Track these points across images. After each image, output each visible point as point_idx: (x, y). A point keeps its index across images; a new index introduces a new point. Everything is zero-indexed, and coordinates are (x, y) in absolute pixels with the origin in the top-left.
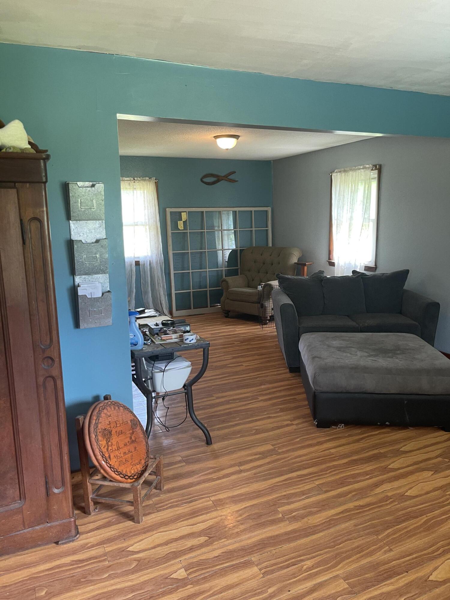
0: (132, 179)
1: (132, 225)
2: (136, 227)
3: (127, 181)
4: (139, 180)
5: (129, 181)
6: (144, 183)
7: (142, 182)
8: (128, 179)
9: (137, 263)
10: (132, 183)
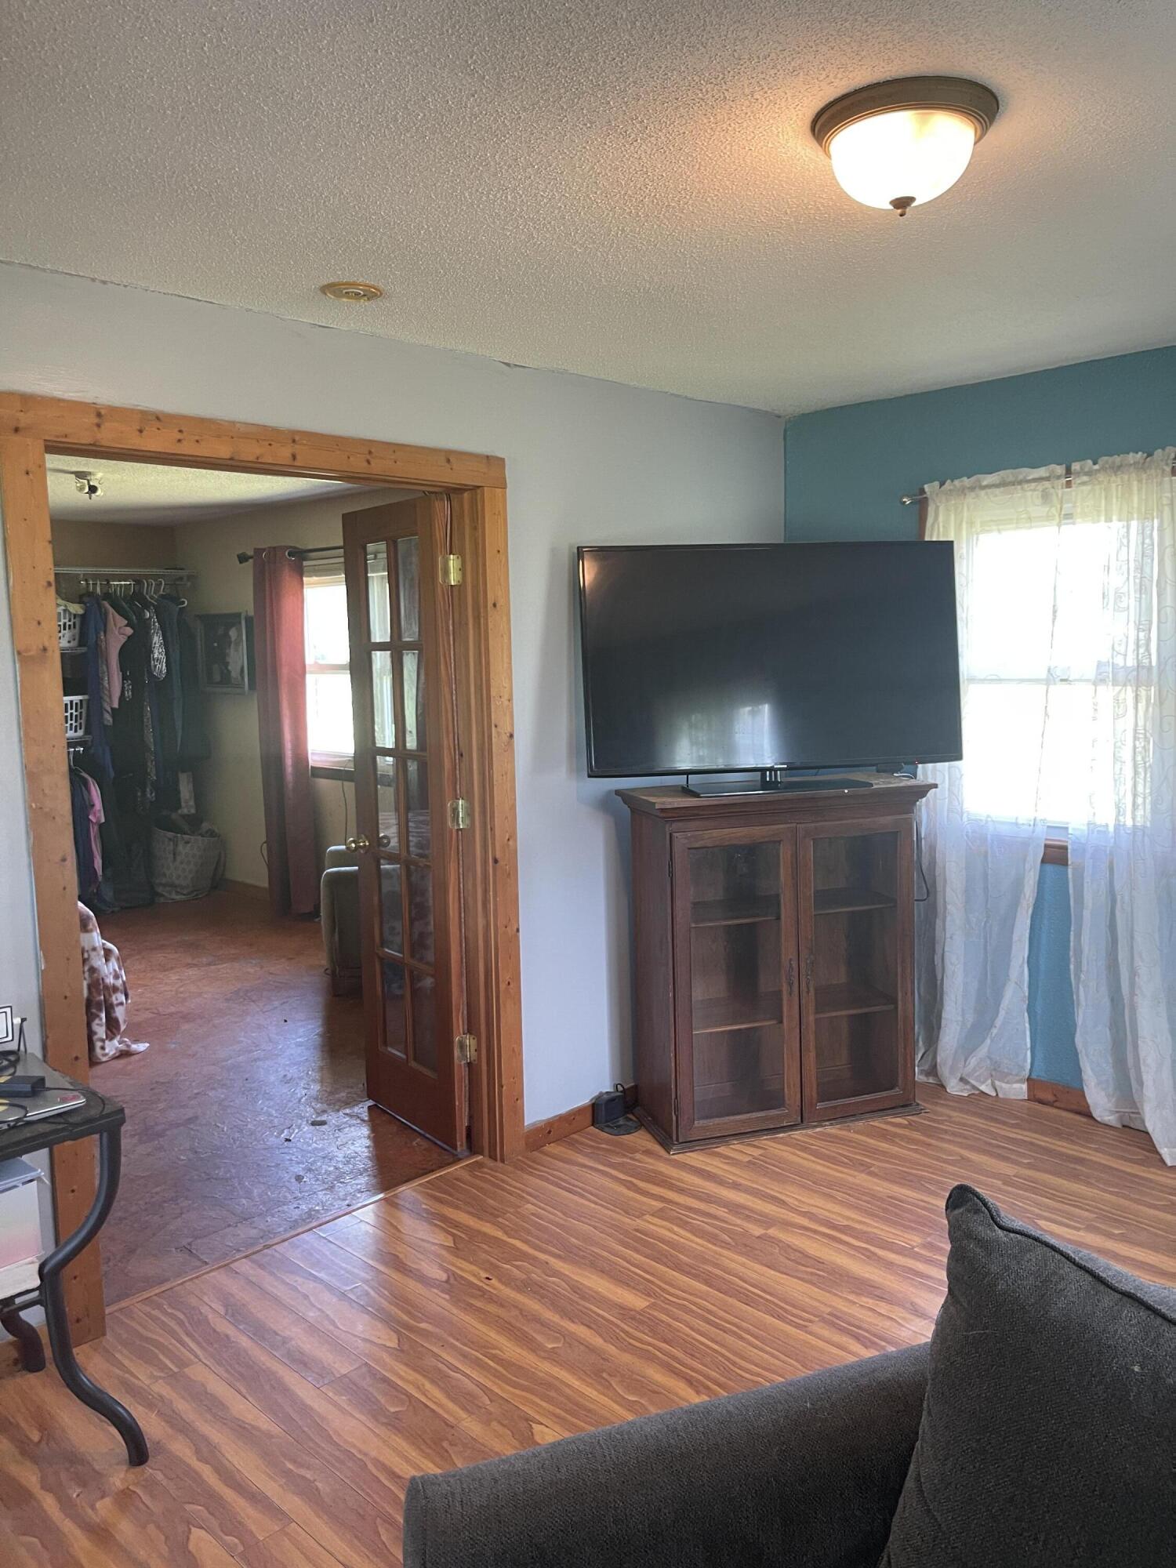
0: (1060, 470)
1: (1037, 681)
2: (1057, 689)
3: (1033, 485)
4: (1089, 473)
5: (1047, 484)
6: (1116, 482)
7: (1101, 477)
8: (1042, 472)
9: (1056, 855)
10: (1058, 489)
